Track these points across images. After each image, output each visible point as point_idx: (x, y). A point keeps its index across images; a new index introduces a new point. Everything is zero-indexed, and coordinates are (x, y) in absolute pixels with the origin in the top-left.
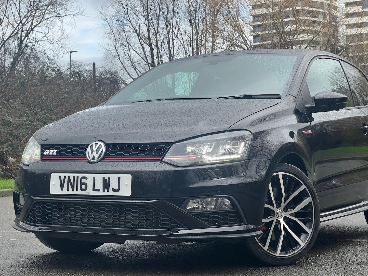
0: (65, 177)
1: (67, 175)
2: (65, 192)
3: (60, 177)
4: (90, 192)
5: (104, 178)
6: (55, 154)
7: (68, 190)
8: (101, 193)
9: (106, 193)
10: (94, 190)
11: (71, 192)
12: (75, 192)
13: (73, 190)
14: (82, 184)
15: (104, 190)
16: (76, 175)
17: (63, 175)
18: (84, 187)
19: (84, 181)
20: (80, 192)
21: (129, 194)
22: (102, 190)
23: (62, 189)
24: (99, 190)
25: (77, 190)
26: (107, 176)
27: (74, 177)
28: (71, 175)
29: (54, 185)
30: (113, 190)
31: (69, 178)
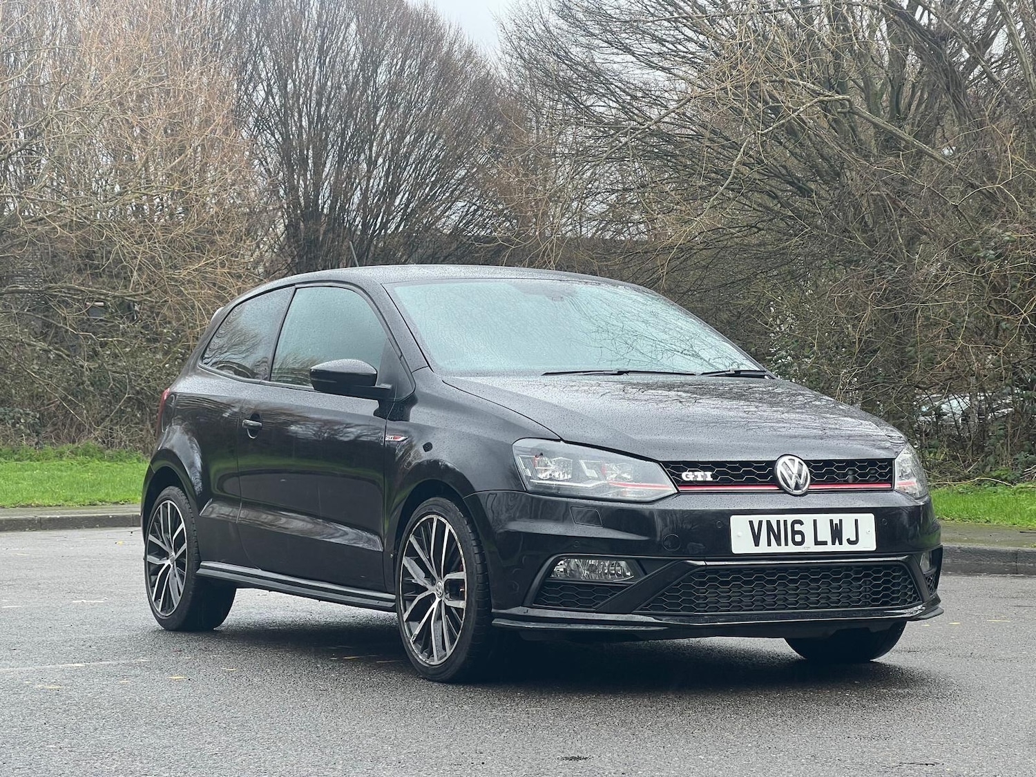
0: (760, 523)
1: (765, 518)
2: (763, 548)
3: (751, 523)
4: (809, 546)
5: (831, 521)
6: (709, 479)
7: (769, 544)
8: (829, 548)
9: (837, 548)
10: (817, 543)
11: (775, 548)
12: (783, 549)
13: (779, 544)
14: (794, 533)
15: (834, 543)
16: (782, 518)
17: (756, 519)
18: (798, 538)
19: (797, 527)
20: (792, 548)
21: (873, 547)
22: (830, 542)
23: (757, 544)
24: (825, 543)
25: (786, 544)
26: (836, 518)
27: (778, 522)
28: (773, 519)
29: (739, 536)
30: (848, 541)
31: (769, 523)
